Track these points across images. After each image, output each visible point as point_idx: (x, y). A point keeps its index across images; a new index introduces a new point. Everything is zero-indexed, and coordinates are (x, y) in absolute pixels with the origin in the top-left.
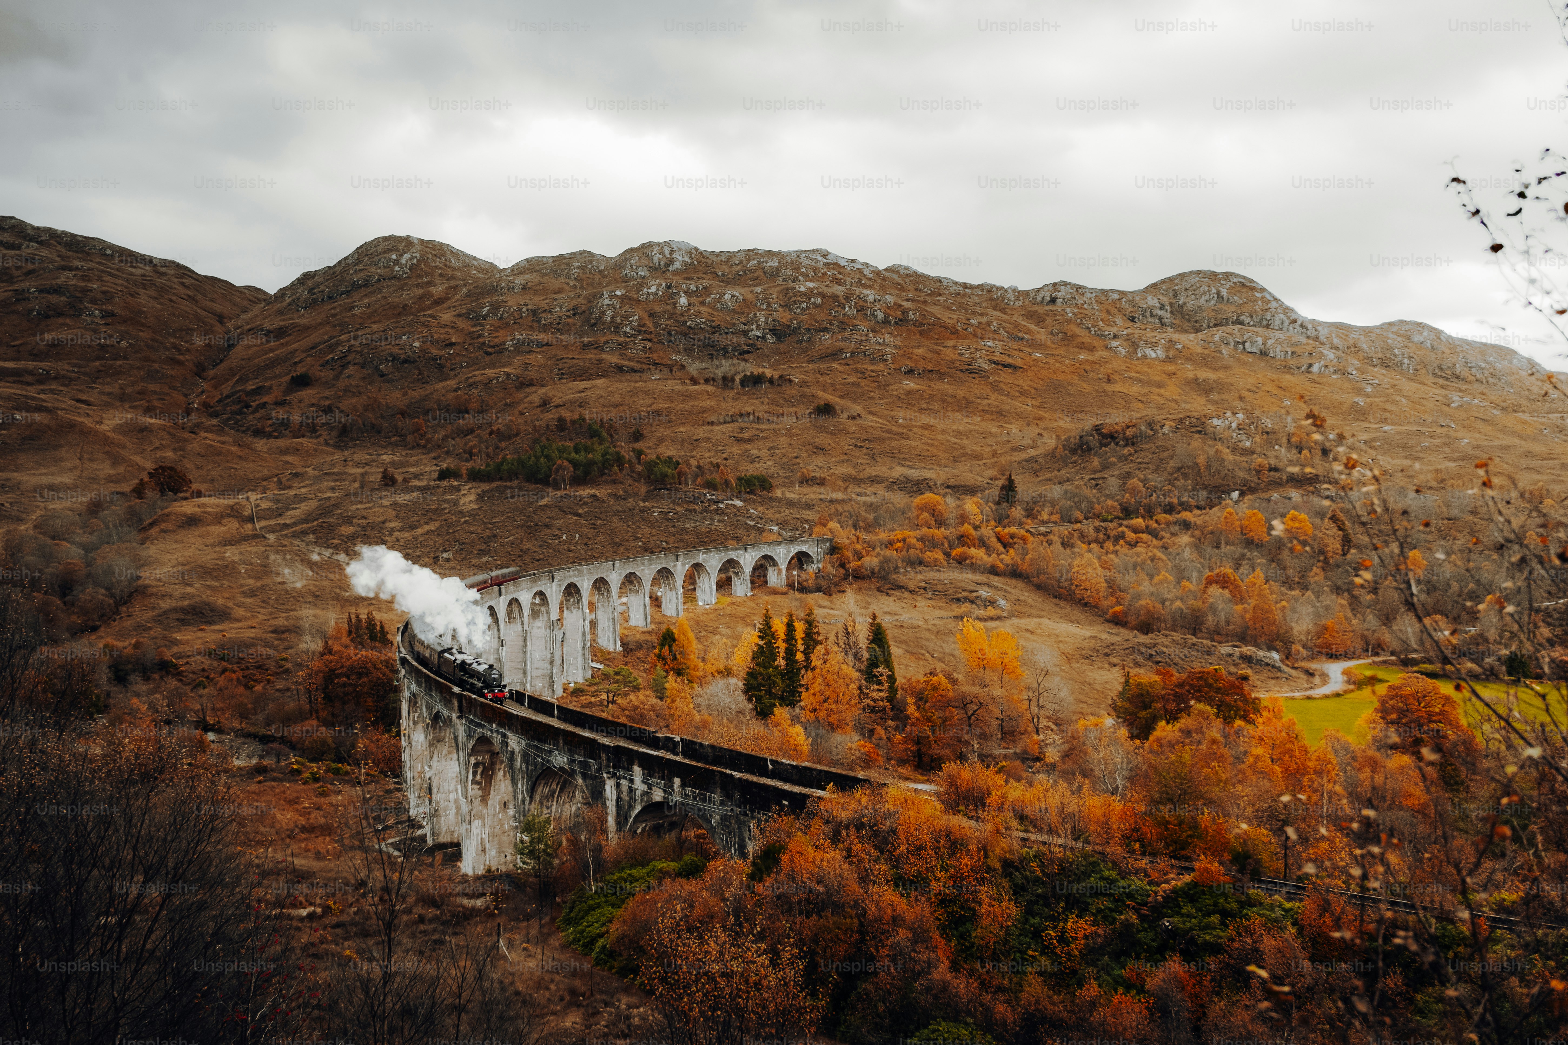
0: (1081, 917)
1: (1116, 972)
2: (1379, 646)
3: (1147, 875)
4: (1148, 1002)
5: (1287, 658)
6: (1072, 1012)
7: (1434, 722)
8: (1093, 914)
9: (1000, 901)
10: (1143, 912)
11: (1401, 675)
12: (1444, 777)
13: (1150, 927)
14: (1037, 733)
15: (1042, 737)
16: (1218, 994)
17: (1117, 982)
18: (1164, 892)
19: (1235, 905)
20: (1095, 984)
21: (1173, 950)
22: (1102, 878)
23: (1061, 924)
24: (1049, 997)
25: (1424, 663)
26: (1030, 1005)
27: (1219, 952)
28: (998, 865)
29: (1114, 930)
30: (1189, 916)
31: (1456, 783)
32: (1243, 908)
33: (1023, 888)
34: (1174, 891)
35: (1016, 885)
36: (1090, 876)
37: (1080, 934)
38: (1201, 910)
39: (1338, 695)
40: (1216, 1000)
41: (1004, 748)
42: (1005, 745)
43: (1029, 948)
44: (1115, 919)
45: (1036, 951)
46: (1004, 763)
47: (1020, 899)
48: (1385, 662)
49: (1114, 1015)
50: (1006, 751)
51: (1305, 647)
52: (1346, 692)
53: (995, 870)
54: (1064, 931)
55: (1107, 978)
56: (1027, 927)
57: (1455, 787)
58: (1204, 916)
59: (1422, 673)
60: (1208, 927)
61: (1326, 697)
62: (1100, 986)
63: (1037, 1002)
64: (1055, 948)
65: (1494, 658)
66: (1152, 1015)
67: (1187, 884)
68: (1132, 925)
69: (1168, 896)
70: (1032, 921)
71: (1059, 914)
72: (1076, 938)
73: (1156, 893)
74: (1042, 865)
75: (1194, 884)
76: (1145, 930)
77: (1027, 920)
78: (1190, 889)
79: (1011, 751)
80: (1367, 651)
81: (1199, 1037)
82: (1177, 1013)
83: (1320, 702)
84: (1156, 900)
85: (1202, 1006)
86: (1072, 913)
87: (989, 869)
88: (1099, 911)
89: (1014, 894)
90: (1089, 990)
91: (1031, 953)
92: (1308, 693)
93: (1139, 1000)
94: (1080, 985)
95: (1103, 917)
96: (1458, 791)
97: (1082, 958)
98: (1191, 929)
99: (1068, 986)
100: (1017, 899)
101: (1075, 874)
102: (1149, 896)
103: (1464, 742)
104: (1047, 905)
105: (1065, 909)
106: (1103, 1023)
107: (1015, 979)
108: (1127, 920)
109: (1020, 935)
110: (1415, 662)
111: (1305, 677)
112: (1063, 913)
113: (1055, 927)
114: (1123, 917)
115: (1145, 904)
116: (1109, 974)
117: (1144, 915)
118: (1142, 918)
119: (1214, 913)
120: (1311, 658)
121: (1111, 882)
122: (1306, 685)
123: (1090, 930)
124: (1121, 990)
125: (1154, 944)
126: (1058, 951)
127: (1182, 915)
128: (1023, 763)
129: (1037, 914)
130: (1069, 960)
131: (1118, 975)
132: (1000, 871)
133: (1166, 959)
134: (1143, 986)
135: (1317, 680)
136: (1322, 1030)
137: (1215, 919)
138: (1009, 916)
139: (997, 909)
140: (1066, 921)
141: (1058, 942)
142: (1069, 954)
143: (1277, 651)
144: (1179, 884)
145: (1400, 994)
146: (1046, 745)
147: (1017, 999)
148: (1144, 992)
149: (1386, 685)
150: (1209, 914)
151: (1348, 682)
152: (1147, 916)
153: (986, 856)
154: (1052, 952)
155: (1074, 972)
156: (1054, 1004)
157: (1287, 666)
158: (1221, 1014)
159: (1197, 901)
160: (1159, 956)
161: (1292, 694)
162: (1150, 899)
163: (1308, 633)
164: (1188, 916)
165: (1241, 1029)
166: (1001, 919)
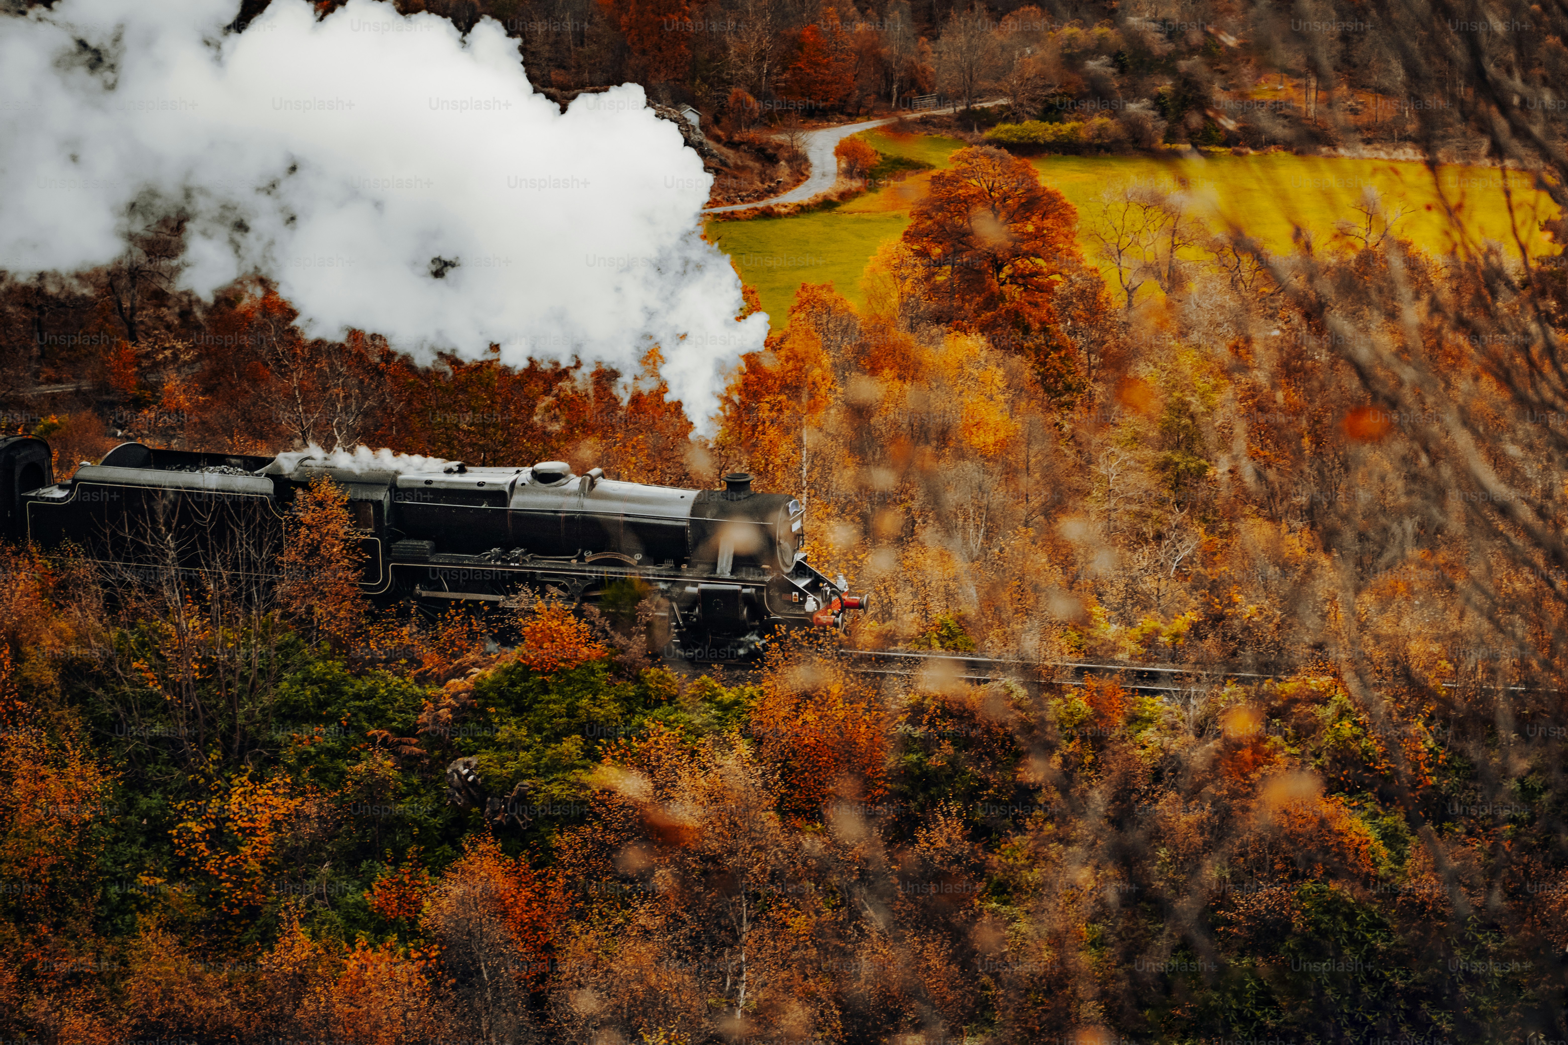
0: (262, 781)
1: (350, 899)
2: (913, 82)
3: (415, 662)
4: (426, 957)
5: (717, 121)
6: (253, 1005)
7: (1026, 255)
8: (290, 769)
9: (60, 765)
10: (406, 750)
11: (957, 152)
12: (1045, 377)
13: (424, 782)
14: (132, 337)
15: (144, 346)
16: (581, 916)
17: (352, 921)
18: (455, 696)
19: (614, 709)
20: (302, 935)
21: (479, 829)
22: (308, 680)
23: (215, 802)
24: (196, 979)
25: (1006, 120)
26: (149, 1005)
27: (581, 820)
28: (50, 676)
29: (341, 802)
30: (513, 745)
31: (1068, 388)
32: (632, 712)
33: (115, 724)
34: (479, 692)
35: (99, 721)
36: (279, 679)
37: (263, 819)
38: (539, 730)
39: (826, 205)
40: (576, 928)
41: (49, 381)
42: (51, 372)
43: (140, 869)
44: (342, 774)
45: (157, 873)
46: (53, 419)
47: (112, 754)
48: (925, 122)
49: (351, 999)
50: (56, 389)
51: (755, 91)
52: (846, 196)
53: (42, 688)
54: (221, 821)
55: (333, 914)
56: (133, 818)
57: (1066, 398)
58: (546, 741)
59: (999, 143)
60: (556, 766)
61: (803, 210)
62: (315, 936)
63: (167, 995)
64: (203, 860)
65: (1146, 102)
66: (437, 984)
67: (507, 672)
68: (384, 783)
69: (463, 705)
70: (144, 803)
71: (209, 779)
72: (253, 832)
73: (436, 701)
74: (161, 664)
75: (525, 670)
76: (414, 791)
77: (131, 803)
78: (513, 684)
79: (70, 388)
80: (888, 97)
81: (543, 1018)
82: (494, 972)
83: (789, 223)
84: (436, 719)
85: (548, 947)
86: (240, 773)
87: (27, 689)
88: (304, 759)
89: (96, 743)
90: (289, 949)
91: (143, 879)
92: (761, 204)
93: (407, 956)
94: (268, 939)
95: (314, 773)
96: (1070, 406)
97: (269, 877)
98: (520, 775)
99: (240, 946)
100: (102, 753)
101: (244, 679)
102: (420, 710)
103: (1082, 294)
104: (179, 761)
105: (224, 765)
106: (326, 1021)
107: (108, 950)
108: (372, 773)
109: (116, 840)
110: (987, 119)
111: (757, 165)
112: (219, 773)
113: (202, 811)
114: (361, 767)
115: (410, 731)
116: (334, 906)
117: (411, 757)
118: (408, 764)
119: (568, 732)
120: (769, 120)
121: (333, 689)
122: (758, 185)
123: (283, 805)
124: (362, 938)
125: (437, 821)
126: (210, 866)
127: (498, 747)
128: (102, 415)
129: (156, 785)
130: (238, 885)
131: (356, 905)
132: (56, 692)
133: (462, 851)
134: (413, 923)
135: (783, 171)
136: (803, 963)
137: (571, 745)
138: (86, 798)
139: (54, 785)
140: (225, 793)
141: (211, 846)
142: (236, 870)
143: (696, 105)
144: (489, 673)
145: (958, 860)
146: (156, 366)
147: (117, 996)
148: (415, 934)
149: (927, 176)
150: (558, 737)
151: (849, 173)
152: (419, 758)
153: (18, 657)
154: (197, 872)
155: (253, 912)
156: (206, 994)
157: (717, 139)
158: (589, 959)
159: (529, 708)
160: (447, 847)
161: (729, 208)
162: (424, 717)
163: (761, 57)
164: (511, 747)
165: (634, 986)
166: (64, 809)
